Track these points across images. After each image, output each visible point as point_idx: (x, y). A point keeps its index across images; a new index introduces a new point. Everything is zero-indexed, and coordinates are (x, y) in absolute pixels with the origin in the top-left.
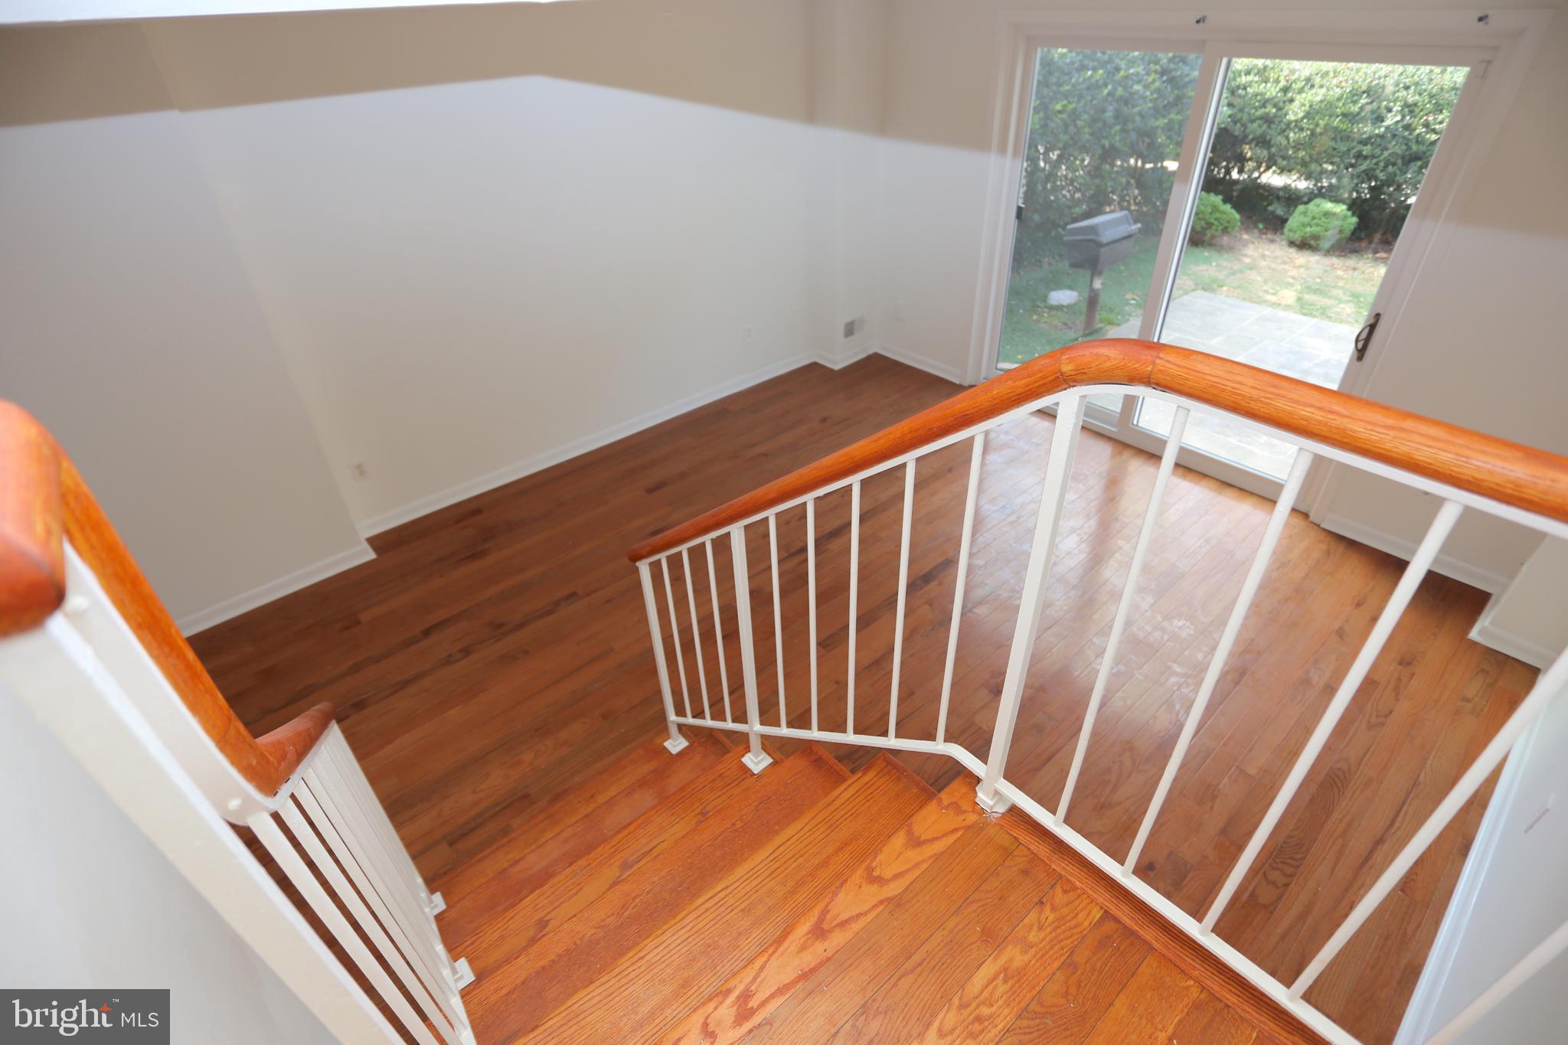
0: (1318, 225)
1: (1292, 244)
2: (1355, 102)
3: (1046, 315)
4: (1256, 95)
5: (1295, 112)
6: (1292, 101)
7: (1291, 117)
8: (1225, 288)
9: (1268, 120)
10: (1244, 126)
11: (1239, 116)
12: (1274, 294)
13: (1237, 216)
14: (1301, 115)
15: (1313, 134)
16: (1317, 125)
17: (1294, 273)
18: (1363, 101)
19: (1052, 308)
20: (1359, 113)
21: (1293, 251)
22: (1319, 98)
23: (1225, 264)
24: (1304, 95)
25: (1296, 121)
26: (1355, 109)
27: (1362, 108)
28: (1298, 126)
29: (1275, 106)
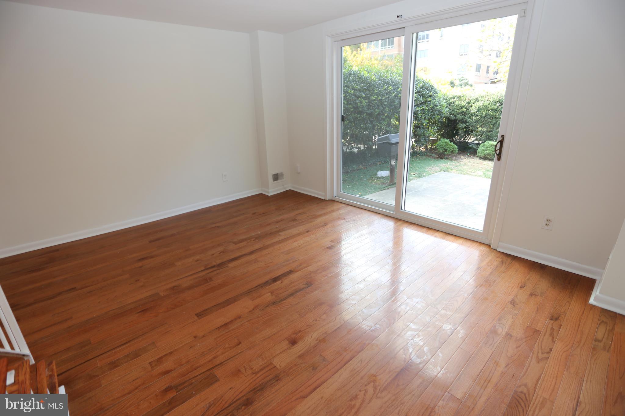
0: (489, 150)
1: (481, 158)
2: (495, 105)
3: (375, 180)
4: (458, 105)
5: (473, 110)
6: (471, 106)
7: (472, 112)
8: (453, 171)
9: (464, 114)
10: (455, 116)
11: (453, 112)
12: (474, 172)
13: (457, 147)
14: (476, 110)
15: (481, 117)
16: (482, 114)
17: (482, 166)
18: (498, 104)
19: (378, 178)
20: (497, 109)
21: (482, 161)
22: (481, 104)
23: (453, 164)
24: (475, 104)
25: (474, 113)
26: (496, 107)
27: (498, 107)
28: (475, 114)
29: (466, 108)
